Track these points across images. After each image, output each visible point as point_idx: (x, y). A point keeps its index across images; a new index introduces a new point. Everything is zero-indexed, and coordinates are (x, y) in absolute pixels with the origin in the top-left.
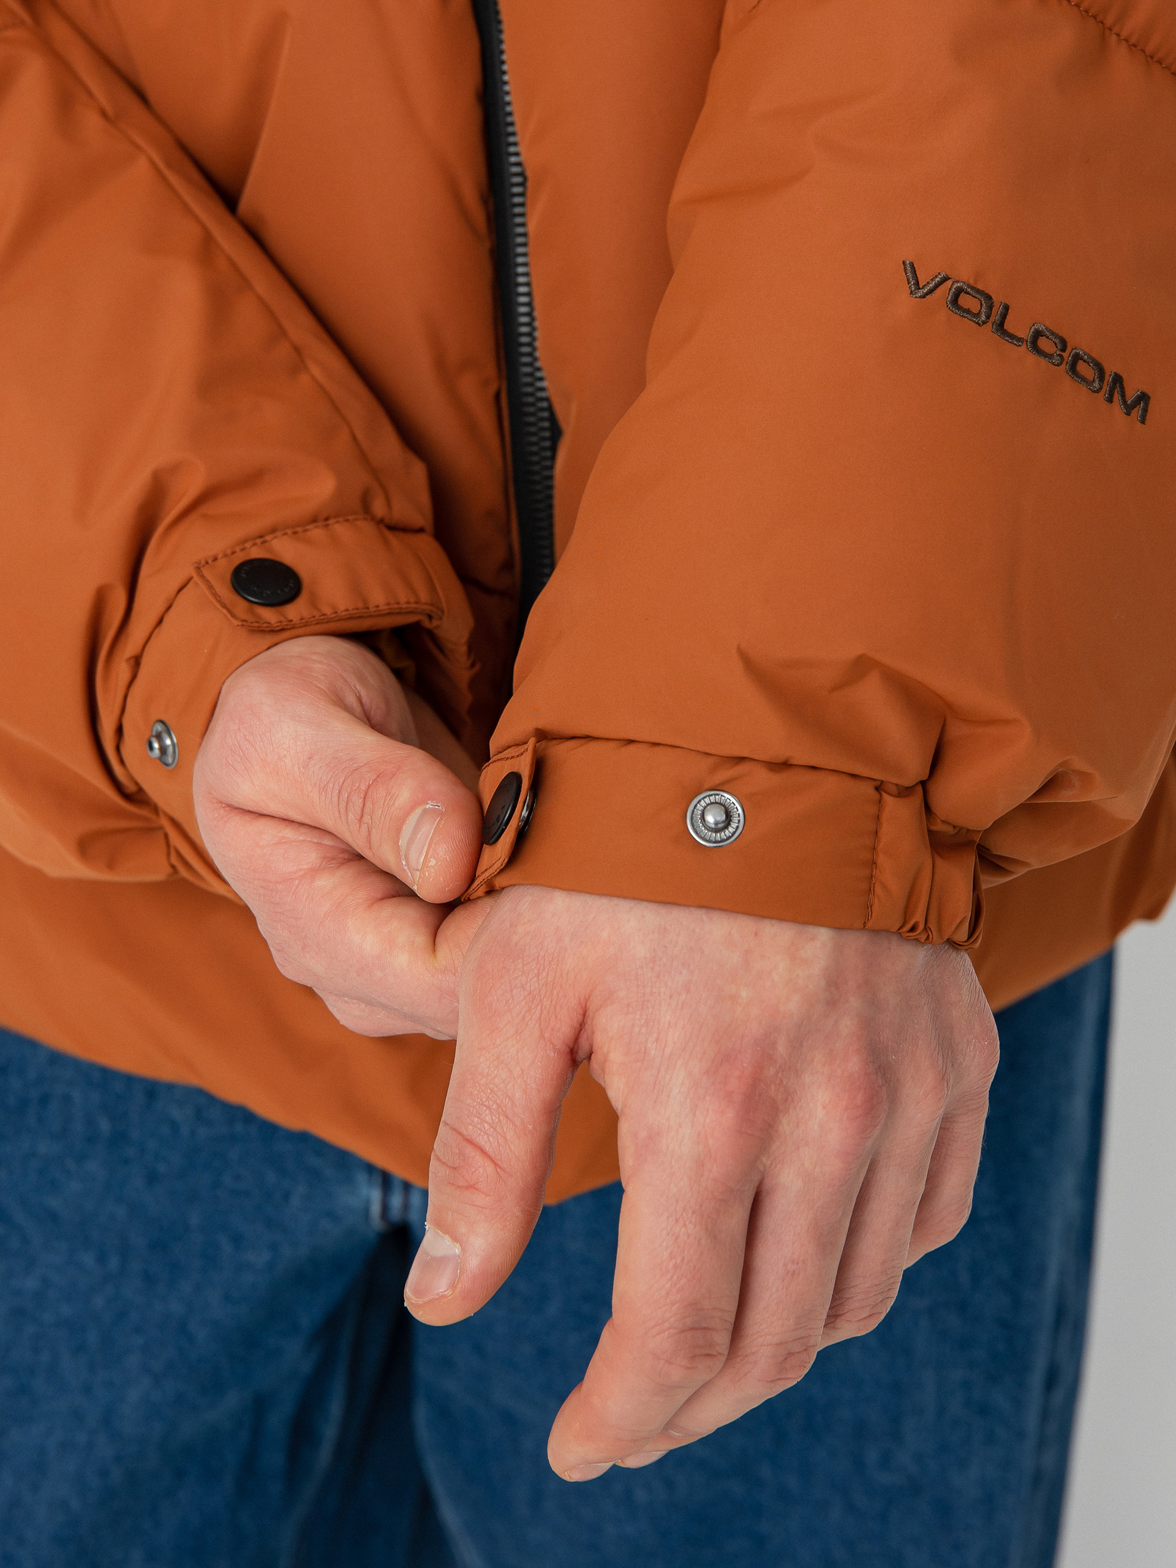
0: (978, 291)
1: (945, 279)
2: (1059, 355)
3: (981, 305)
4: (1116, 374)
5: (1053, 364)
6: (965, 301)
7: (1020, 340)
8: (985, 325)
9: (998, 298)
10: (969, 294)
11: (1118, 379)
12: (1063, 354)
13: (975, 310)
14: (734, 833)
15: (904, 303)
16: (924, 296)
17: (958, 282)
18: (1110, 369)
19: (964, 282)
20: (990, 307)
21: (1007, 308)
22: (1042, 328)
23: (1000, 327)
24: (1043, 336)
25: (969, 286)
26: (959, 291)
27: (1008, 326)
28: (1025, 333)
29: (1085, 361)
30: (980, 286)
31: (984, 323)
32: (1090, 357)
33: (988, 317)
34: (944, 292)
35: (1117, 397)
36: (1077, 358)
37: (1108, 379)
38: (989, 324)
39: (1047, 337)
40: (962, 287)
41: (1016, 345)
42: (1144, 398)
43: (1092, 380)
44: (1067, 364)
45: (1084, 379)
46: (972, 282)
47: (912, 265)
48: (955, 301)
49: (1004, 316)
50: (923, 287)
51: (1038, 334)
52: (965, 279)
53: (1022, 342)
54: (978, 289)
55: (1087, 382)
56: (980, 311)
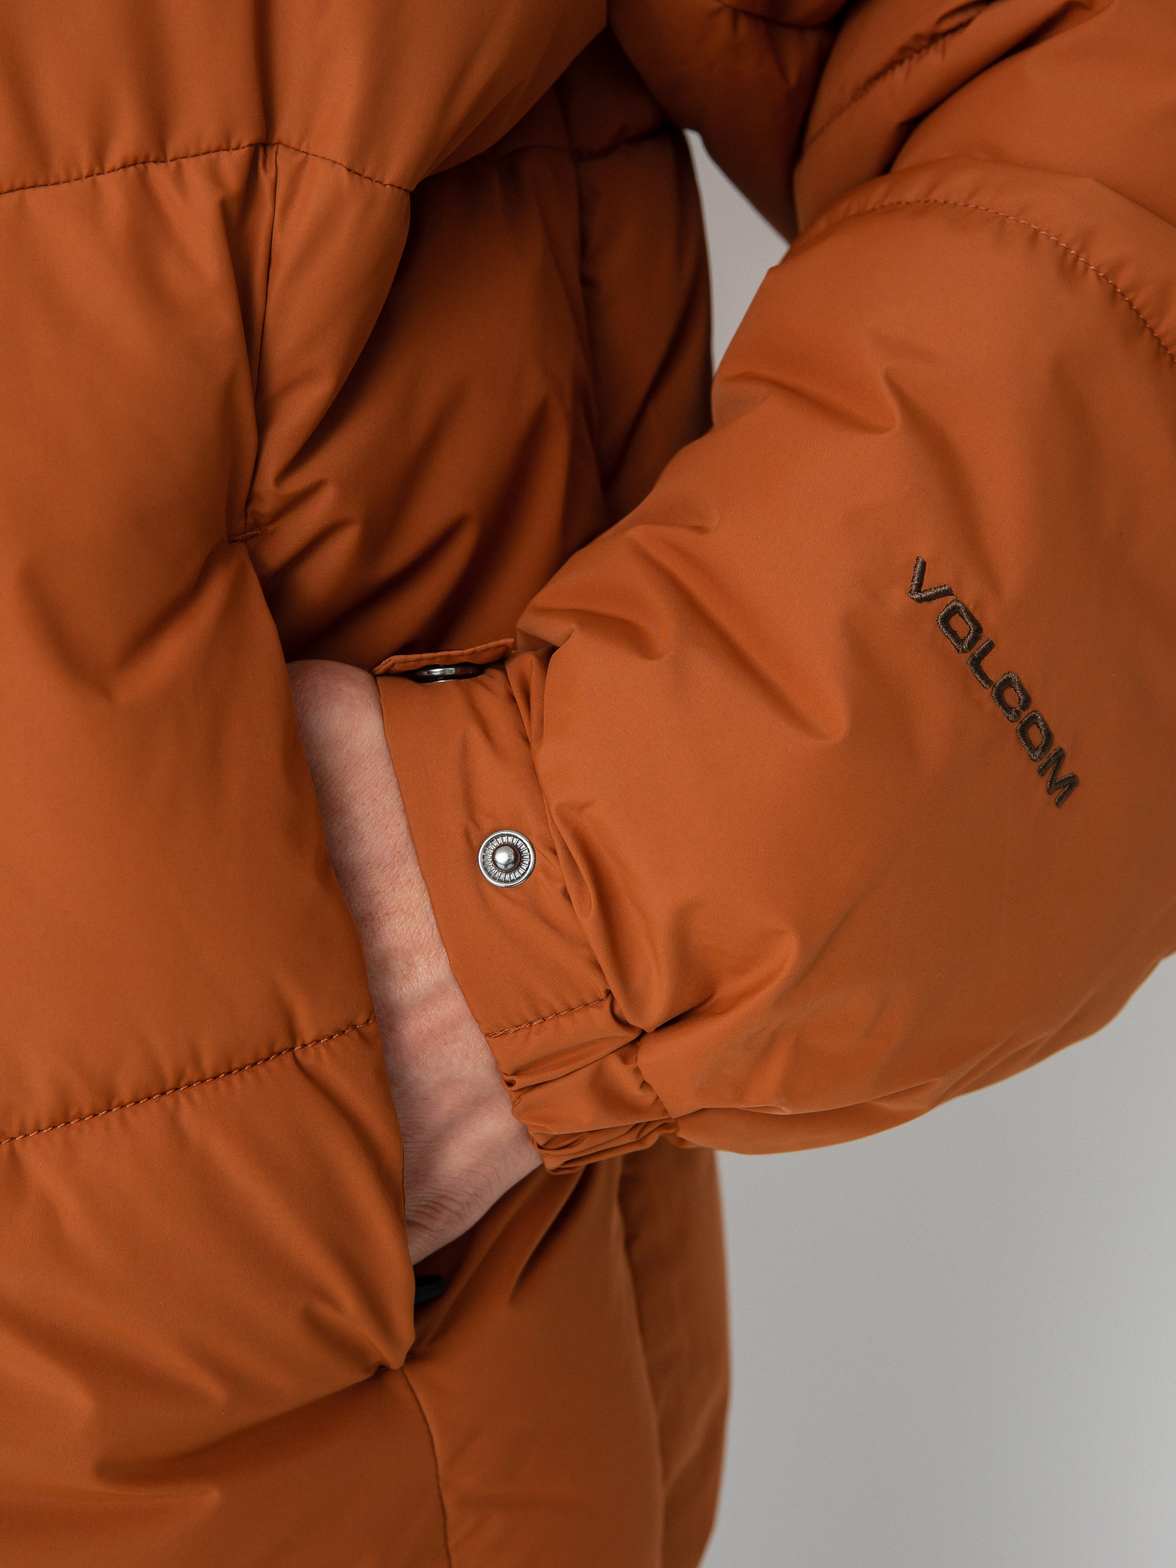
0: (972, 619)
1: (948, 593)
2: (1017, 711)
3: (969, 633)
4: (1061, 750)
5: (1008, 718)
6: (956, 622)
7: (989, 682)
8: (963, 654)
9: (987, 635)
10: (963, 617)
11: (1060, 757)
12: (1022, 711)
13: (961, 635)
14: (513, 881)
15: (899, 598)
16: (920, 600)
17: (958, 601)
18: (1059, 742)
19: (963, 605)
20: (976, 639)
21: (991, 646)
22: (1015, 678)
23: (976, 663)
24: (1012, 687)
25: (967, 610)
26: (954, 611)
27: (986, 664)
28: (996, 678)
29: (1038, 727)
30: (977, 616)
31: (964, 651)
32: (1045, 725)
33: (970, 646)
34: (940, 606)
35: (1050, 772)
36: (1032, 720)
37: (1052, 751)
38: (968, 655)
39: (1016, 691)
40: (960, 608)
41: (982, 685)
42: (1071, 783)
43: (1036, 747)
44: (1021, 722)
45: (1029, 743)
46: (971, 608)
47: (924, 564)
48: (946, 620)
49: (985, 652)
50: (924, 591)
51: (1007, 683)
52: (966, 602)
53: (990, 686)
54: (974, 617)
55: (1030, 749)
56: (965, 638)
